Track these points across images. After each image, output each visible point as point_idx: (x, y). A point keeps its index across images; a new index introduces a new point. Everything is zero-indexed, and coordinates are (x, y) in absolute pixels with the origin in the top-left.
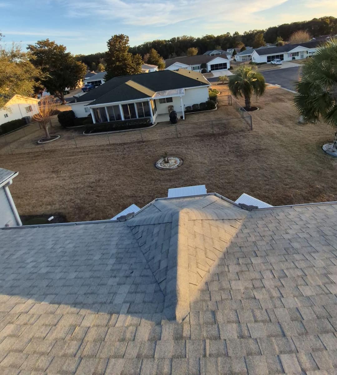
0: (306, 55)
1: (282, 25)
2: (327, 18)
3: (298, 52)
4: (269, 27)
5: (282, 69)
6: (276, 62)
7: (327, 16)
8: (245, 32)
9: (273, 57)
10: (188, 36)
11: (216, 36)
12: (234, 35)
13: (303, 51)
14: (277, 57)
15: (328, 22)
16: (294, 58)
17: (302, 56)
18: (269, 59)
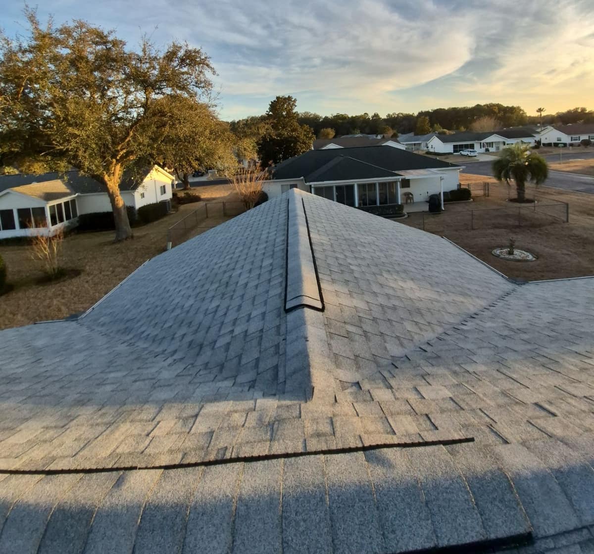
0: (502, 147)
1: (437, 110)
2: (494, 105)
3: (492, 143)
4: (420, 111)
5: (482, 162)
6: (469, 153)
7: (493, 103)
8: (389, 115)
9: (461, 146)
10: (311, 112)
11: (350, 116)
12: (373, 117)
13: (499, 142)
14: (467, 146)
15: (496, 110)
16: (487, 150)
17: (498, 148)
18: (456, 148)
